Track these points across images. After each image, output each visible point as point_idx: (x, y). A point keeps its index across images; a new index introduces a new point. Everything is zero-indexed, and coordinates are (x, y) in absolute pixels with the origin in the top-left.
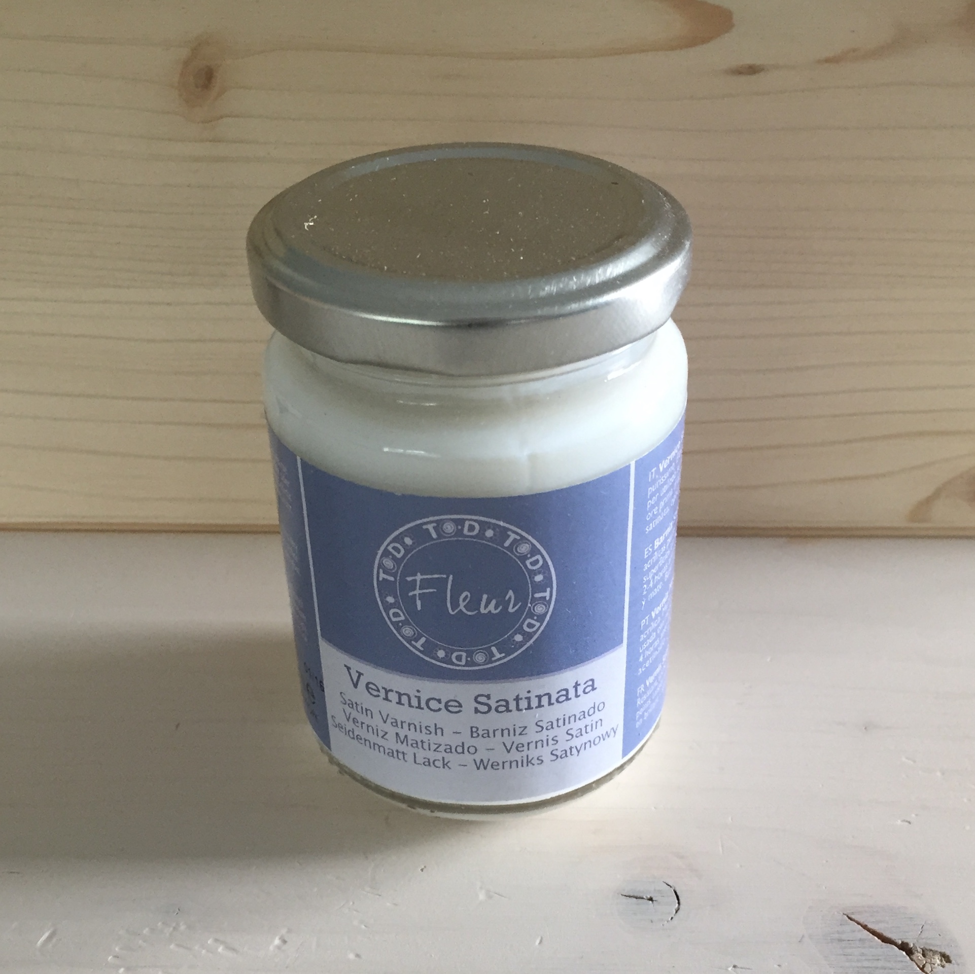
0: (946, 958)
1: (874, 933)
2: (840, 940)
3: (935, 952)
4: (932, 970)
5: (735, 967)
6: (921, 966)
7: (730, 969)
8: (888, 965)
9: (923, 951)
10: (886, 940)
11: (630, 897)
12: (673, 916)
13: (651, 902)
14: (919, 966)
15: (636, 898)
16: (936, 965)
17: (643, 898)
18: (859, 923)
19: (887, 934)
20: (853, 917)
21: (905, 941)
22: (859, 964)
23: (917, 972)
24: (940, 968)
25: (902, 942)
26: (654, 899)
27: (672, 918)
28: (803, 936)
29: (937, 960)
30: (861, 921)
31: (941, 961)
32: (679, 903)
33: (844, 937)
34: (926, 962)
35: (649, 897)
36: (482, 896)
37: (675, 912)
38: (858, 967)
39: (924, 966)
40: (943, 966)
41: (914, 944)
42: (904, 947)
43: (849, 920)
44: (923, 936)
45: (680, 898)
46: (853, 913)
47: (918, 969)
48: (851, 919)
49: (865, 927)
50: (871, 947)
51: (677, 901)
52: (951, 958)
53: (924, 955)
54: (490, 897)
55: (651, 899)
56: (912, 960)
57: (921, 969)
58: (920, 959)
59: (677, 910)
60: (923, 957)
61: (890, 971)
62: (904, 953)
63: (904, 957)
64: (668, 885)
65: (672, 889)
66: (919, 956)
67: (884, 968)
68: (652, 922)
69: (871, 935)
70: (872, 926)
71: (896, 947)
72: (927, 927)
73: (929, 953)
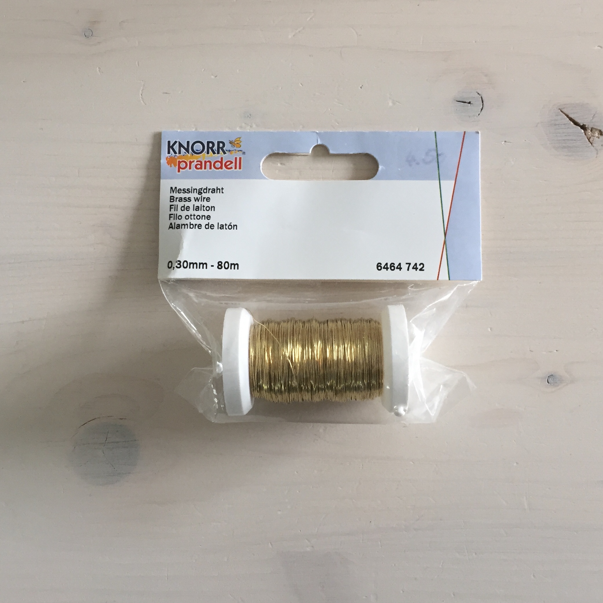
0: (601, 133)
1: (571, 119)
2: (555, 125)
3: (596, 129)
4: (593, 140)
5: (505, 141)
6: (589, 138)
7: (503, 143)
8: (575, 138)
9: (591, 128)
10: (576, 123)
11: (460, 102)
12: (479, 113)
13: (470, 105)
14: (587, 138)
15: (463, 103)
16: (595, 138)
17: (465, 102)
18: (564, 114)
19: (577, 120)
20: (562, 110)
21: (584, 124)
22: (560, 138)
23: (586, 141)
24: (597, 138)
25: (583, 125)
26: (471, 103)
27: (479, 114)
28: (538, 123)
29: (597, 134)
30: (566, 113)
31: (598, 134)
32: (483, 105)
33: (557, 123)
34: (592, 136)
35: (469, 102)
36: (391, 104)
37: (480, 110)
38: (559, 140)
40: (599, 138)
41: (588, 126)
42: (583, 127)
43: (561, 112)
44: (593, 121)
45: (484, 102)
47: (587, 140)
48: (562, 112)
49: (567, 116)
50: (568, 128)
51: (482, 104)
53: (591, 131)
54: (394, 104)
55: (469, 103)
56: (585, 134)
57: (589, 141)
58: (589, 134)
59: (482, 109)
60: (591, 133)
61: (574, 141)
62: (583, 131)
63: (582, 133)
64: (478, 94)
65: (480, 96)
66: (589, 132)
67: (572, 140)
68: (470, 117)
69: (570, 121)
70: (570, 116)
71: (579, 128)
72: (596, 115)
73: (594, 130)
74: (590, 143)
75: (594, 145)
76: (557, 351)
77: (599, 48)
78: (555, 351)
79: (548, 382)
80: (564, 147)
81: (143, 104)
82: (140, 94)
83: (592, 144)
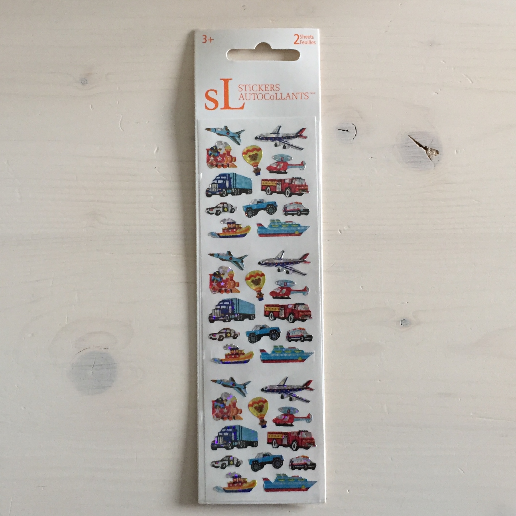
0: (437, 152)
1: (417, 142)
2: (406, 146)
3: (434, 150)
4: (432, 157)
5: (372, 157)
7: (370, 158)
8: (419, 155)
9: (431, 149)
10: (421, 146)
11: (340, 130)
12: (354, 138)
13: (347, 132)
14: (428, 156)
15: (342, 130)
17: (344, 130)
18: (412, 139)
19: (421, 143)
21: (426, 146)
24: (435, 156)
25: (425, 146)
26: (348, 131)
27: (354, 139)
28: (394, 145)
29: (435, 153)
30: (414, 138)
31: (436, 153)
32: (356, 132)
34: (431, 154)
35: (347, 130)
38: (409, 157)
39: (430, 156)
40: (436, 155)
41: (428, 147)
42: (425, 148)
43: (410, 138)
44: (432, 144)
45: (357, 130)
46: (411, 135)
47: (428, 157)
49: (414, 140)
50: (415, 149)
52: (439, 153)
53: (431, 151)
55: (347, 131)
56: (427, 153)
57: (429, 157)
58: (429, 153)
59: (355, 135)
60: (430, 152)
61: (419, 158)
62: (425, 151)
63: (425, 152)
64: (353, 125)
65: (354, 126)
66: (429, 152)
67: (417, 157)
68: (347, 140)
69: (416, 144)
70: (416, 140)
71: (422, 148)
72: (434, 140)
73: (432, 150)
74: (430, 159)
75: (433, 161)
76: (408, 302)
77: (436, 94)
78: (407, 303)
79: (401, 324)
80: (412, 162)
81: (121, 130)
82: (120, 124)
83: (431, 160)
